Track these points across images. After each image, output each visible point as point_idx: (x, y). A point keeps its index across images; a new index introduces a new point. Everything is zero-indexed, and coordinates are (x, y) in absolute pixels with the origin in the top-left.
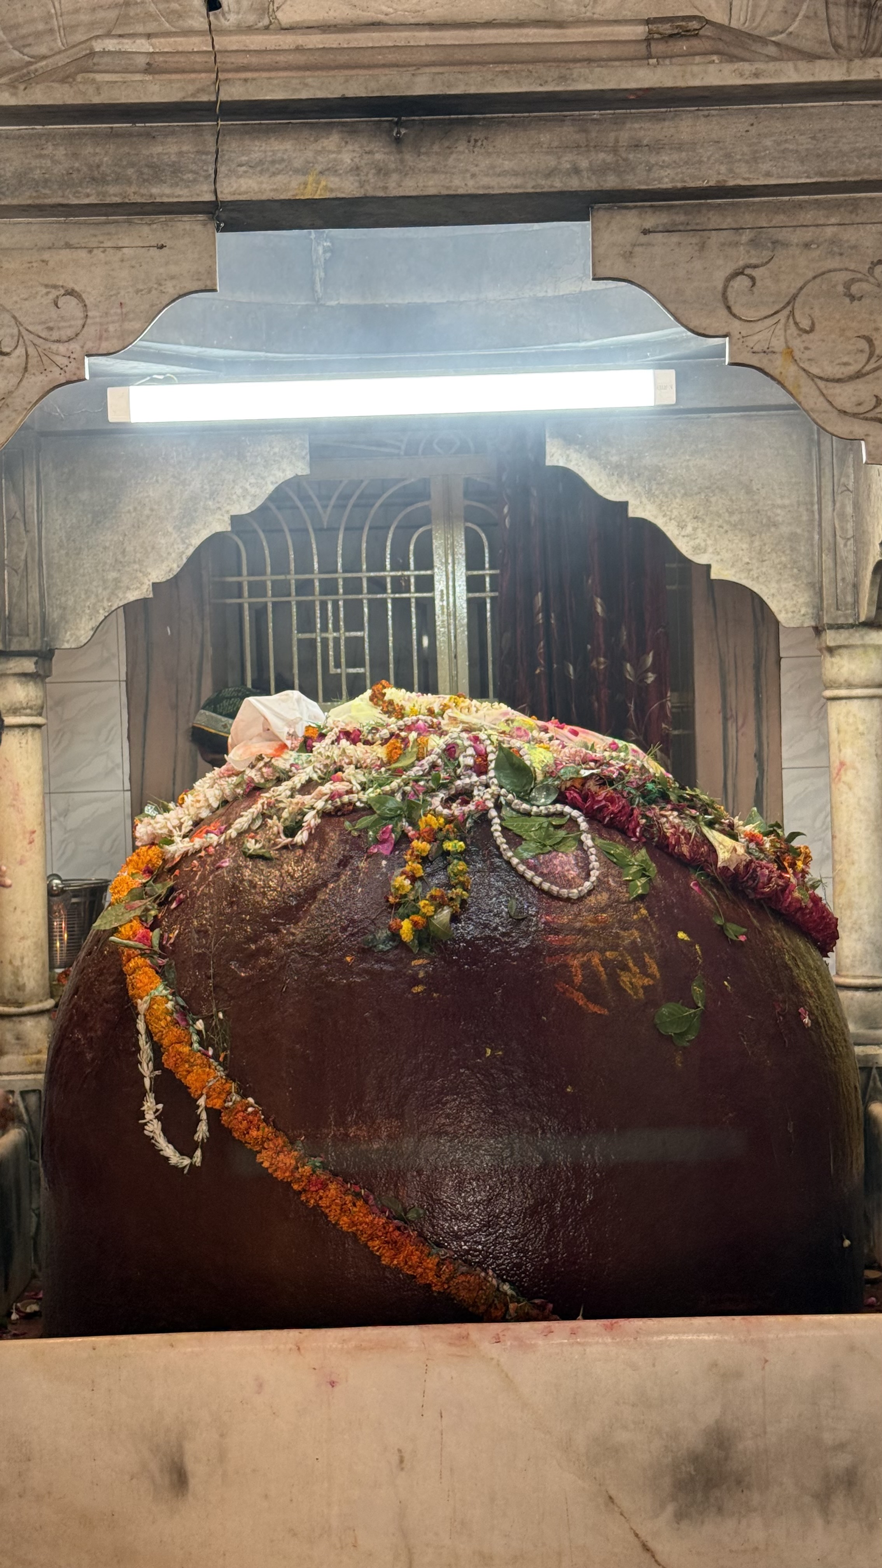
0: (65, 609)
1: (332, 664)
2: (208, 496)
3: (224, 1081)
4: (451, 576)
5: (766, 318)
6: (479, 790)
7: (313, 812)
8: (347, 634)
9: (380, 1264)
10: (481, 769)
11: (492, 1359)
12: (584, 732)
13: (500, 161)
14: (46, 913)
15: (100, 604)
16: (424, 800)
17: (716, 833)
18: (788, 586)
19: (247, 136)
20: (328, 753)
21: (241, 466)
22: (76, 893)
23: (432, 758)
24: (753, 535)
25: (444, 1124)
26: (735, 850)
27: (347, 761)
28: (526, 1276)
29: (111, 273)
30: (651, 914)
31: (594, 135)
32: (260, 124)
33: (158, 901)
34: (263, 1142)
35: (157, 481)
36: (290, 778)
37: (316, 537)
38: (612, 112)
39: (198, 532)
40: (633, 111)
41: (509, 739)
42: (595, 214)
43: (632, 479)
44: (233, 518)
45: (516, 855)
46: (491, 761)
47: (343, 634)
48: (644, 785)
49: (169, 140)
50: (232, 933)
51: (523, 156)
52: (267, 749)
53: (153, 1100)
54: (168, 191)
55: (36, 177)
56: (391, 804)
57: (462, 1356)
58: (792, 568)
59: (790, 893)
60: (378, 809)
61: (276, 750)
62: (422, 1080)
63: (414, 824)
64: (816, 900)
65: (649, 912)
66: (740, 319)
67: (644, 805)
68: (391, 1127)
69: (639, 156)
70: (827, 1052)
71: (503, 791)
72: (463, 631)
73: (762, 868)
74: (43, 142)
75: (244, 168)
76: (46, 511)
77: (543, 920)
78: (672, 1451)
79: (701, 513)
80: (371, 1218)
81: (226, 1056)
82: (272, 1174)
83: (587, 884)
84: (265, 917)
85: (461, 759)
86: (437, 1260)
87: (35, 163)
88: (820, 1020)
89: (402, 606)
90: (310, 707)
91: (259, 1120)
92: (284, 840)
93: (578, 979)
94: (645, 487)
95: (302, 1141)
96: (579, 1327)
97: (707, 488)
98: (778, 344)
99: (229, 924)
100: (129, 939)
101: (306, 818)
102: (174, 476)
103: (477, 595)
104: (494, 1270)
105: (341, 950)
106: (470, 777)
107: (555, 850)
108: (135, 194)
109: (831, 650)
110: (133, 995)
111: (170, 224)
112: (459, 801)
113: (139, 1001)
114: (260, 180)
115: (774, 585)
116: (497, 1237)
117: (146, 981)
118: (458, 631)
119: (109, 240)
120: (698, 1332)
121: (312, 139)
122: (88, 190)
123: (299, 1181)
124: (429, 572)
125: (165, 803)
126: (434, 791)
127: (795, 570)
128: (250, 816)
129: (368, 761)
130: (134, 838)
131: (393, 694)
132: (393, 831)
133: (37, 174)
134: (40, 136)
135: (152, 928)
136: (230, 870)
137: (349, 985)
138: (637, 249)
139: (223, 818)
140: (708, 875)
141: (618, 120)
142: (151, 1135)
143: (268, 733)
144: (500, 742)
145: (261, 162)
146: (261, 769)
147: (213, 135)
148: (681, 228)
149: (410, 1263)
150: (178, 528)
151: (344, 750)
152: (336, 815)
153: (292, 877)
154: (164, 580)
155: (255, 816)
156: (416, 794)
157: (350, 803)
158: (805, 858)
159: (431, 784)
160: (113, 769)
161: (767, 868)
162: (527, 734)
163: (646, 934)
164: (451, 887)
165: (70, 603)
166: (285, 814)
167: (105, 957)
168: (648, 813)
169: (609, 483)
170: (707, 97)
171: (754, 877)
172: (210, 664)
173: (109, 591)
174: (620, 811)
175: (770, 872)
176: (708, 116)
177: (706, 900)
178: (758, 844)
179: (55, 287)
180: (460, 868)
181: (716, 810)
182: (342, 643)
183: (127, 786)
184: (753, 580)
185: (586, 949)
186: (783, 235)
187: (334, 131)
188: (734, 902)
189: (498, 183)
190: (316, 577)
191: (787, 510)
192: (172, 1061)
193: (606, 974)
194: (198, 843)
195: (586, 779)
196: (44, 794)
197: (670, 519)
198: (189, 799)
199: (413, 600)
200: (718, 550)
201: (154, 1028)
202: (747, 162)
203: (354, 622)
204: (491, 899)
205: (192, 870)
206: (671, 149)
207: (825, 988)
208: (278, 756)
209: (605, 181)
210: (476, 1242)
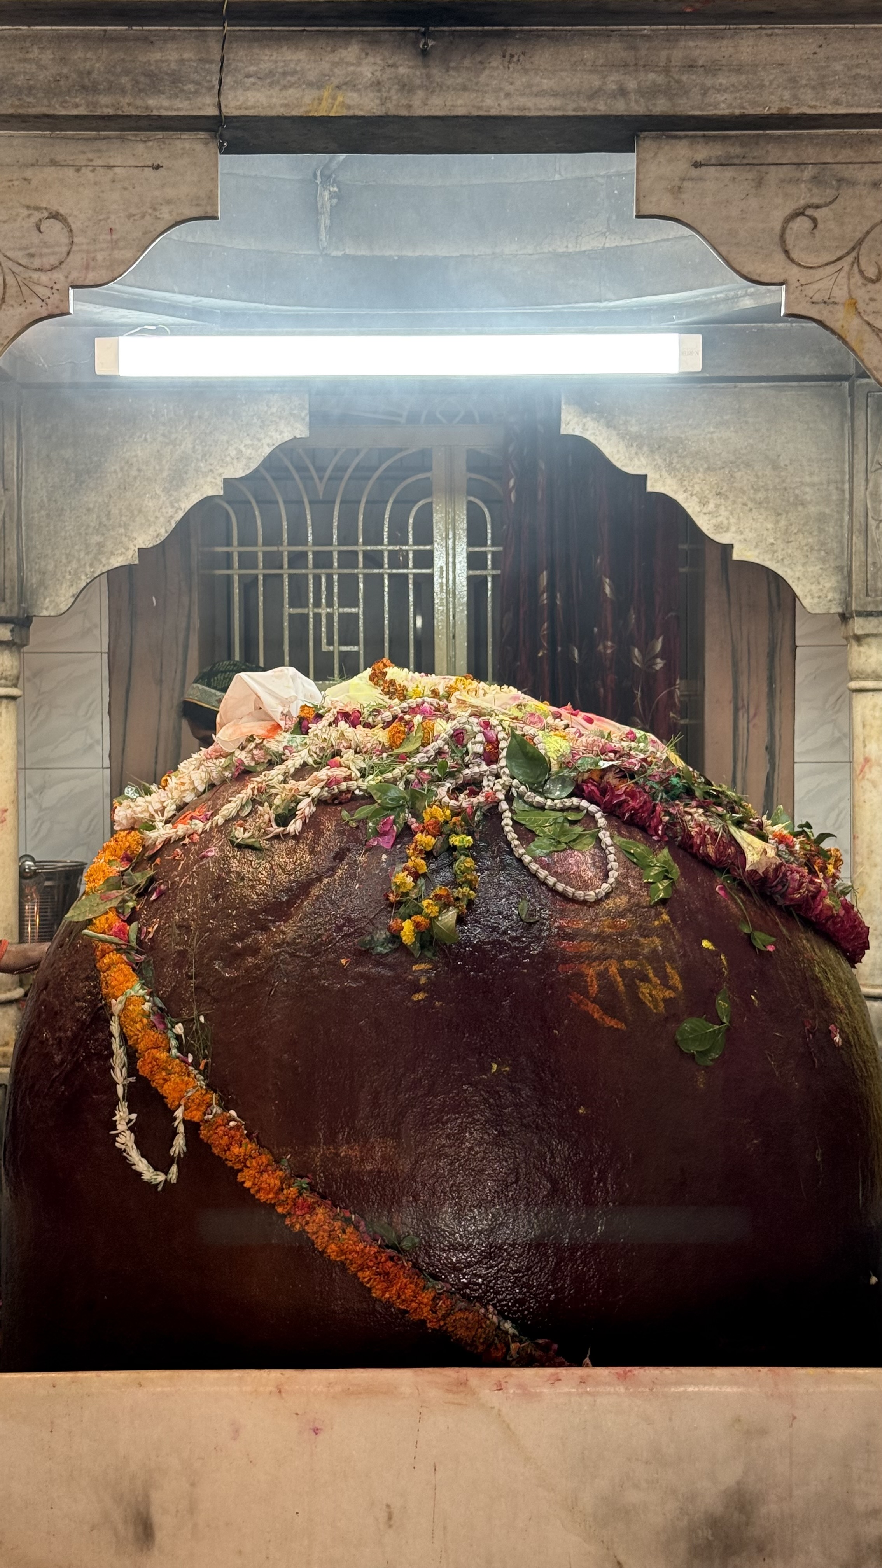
0: (44, 573)
1: (324, 641)
2: (200, 457)
3: (204, 1092)
4: (451, 552)
5: (827, 264)
6: (489, 780)
7: (309, 799)
8: (341, 610)
9: (371, 1297)
10: (491, 757)
11: (492, 1408)
12: (598, 720)
13: (538, 79)
14: (17, 896)
15: (82, 569)
16: (429, 790)
17: (745, 834)
18: (815, 569)
19: (256, 44)
20: (325, 736)
21: (235, 426)
22: (50, 876)
23: (439, 743)
24: (779, 514)
25: (443, 1146)
26: (765, 852)
27: (345, 745)
28: (530, 1313)
29: (101, 195)
30: (673, 919)
31: (643, 52)
32: (271, 30)
33: (136, 892)
34: (246, 1160)
35: (146, 440)
36: (283, 761)
37: (311, 508)
38: (665, 27)
39: (187, 496)
40: (687, 27)
41: (522, 725)
42: (640, 142)
43: (652, 452)
44: (226, 481)
45: (528, 852)
46: (503, 750)
47: (337, 610)
48: (668, 779)
49: (169, 45)
50: (216, 929)
51: (564, 74)
52: (258, 729)
53: (126, 1110)
54: (166, 103)
55: (19, 83)
56: (393, 794)
57: (460, 1404)
58: (819, 550)
59: (821, 900)
60: (380, 798)
61: (269, 731)
62: (421, 1096)
63: (417, 815)
64: (848, 908)
65: (671, 918)
66: (799, 265)
67: (667, 801)
68: (386, 1147)
69: (694, 77)
70: (858, 1073)
71: (515, 782)
72: (462, 611)
73: (792, 873)
74: (28, 44)
75: (252, 80)
76: (27, 469)
77: (556, 924)
78: (688, 1514)
79: (725, 489)
80: (361, 1246)
81: (206, 1064)
82: (253, 1196)
83: (605, 886)
84: (252, 913)
85: (470, 746)
86: (433, 1294)
87: (18, 67)
88: (851, 1038)
89: (399, 581)
90: (306, 685)
91: (241, 1136)
92: (276, 829)
93: (594, 989)
94: (665, 460)
95: (288, 1160)
96: (588, 1376)
97: (731, 463)
98: (840, 294)
99: (213, 919)
100: (104, 933)
101: (299, 807)
102: (163, 435)
103: (478, 573)
104: (494, 1306)
105: (335, 951)
106: (479, 765)
107: (571, 848)
108: (129, 105)
109: (858, 639)
110: (107, 995)
111: (167, 141)
112: (467, 791)
113: (113, 1001)
114: (269, 93)
115: (800, 568)
116: (499, 1270)
117: (121, 979)
118: (458, 610)
119: (100, 157)
120: (721, 1383)
121: (329, 49)
122: (77, 100)
123: (282, 1203)
124: (428, 547)
125: (147, 785)
126: (439, 780)
127: (823, 553)
128: (238, 802)
129: (369, 745)
130: (113, 822)
131: (394, 673)
132: (395, 822)
133: (20, 80)
134: (25, 38)
135: (129, 921)
136: (216, 860)
137: (342, 991)
138: (686, 184)
139: (210, 803)
140: (735, 879)
141: (672, 37)
142: (123, 1147)
143: (260, 711)
144: (513, 729)
145: (271, 73)
146: (252, 750)
147: (218, 41)
148: (737, 162)
149: (403, 1297)
150: (167, 491)
151: (342, 733)
152: (333, 804)
153: (283, 870)
154: (151, 546)
155: (244, 802)
156: (420, 783)
157: (348, 791)
158: (836, 861)
159: (436, 772)
160: (91, 746)
161: (798, 872)
162: (541, 721)
163: (668, 942)
164: (456, 885)
165: (51, 567)
166: (277, 801)
167: (77, 951)
168: (671, 810)
169: (627, 455)
170: (772, 13)
171: (784, 882)
172: (197, 635)
173: (91, 556)
174: (641, 807)
175: (801, 876)
176: (771, 35)
177: (732, 906)
178: (787, 846)
179: (38, 209)
180: (468, 865)
181: (743, 807)
182: (336, 619)
183: (107, 763)
184: (778, 562)
185: (603, 957)
186: (849, 172)
187: (354, 41)
188: (761, 909)
189: (535, 104)
190: (310, 550)
191: (816, 488)
192: (148, 1068)
193: (624, 985)
194: (181, 829)
195: (605, 771)
196: (18, 770)
197: (692, 495)
198: (173, 781)
199: (411, 576)
200: (741, 529)
201: (130, 1031)
202: (813, 88)
203: (348, 599)
204: (501, 900)
205: (174, 859)
206: (730, 71)
207: (855, 1003)
208: (270, 738)
209: (654, 105)
210: (475, 1275)
